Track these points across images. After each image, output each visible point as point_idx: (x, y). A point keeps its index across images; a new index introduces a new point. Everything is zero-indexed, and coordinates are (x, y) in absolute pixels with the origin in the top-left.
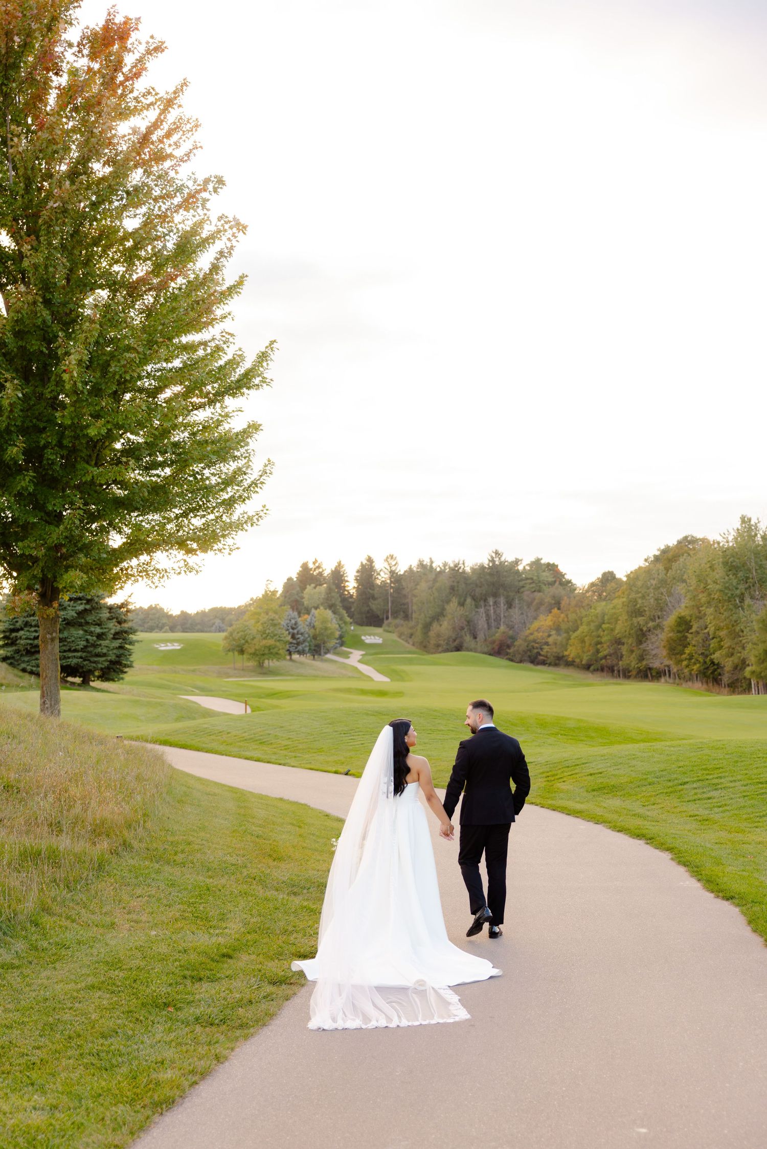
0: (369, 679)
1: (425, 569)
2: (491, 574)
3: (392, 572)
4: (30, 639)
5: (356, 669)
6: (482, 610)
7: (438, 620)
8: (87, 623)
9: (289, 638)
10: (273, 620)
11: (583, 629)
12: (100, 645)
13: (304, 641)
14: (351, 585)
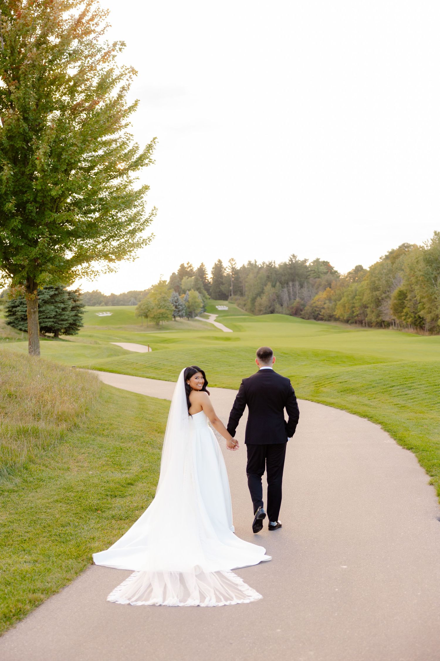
0: (221, 331)
1: (252, 266)
2: (290, 268)
3: (233, 269)
4: (24, 312)
5: (213, 325)
6: (285, 289)
7: (260, 296)
8: (56, 302)
9: (174, 308)
10: (164, 298)
11: (344, 299)
12: (64, 314)
13: (183, 309)
14: (209, 277)
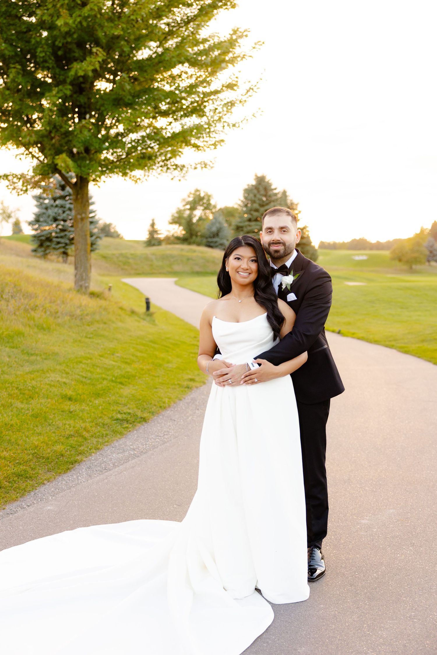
9: (428, 253)
10: (418, 243)
